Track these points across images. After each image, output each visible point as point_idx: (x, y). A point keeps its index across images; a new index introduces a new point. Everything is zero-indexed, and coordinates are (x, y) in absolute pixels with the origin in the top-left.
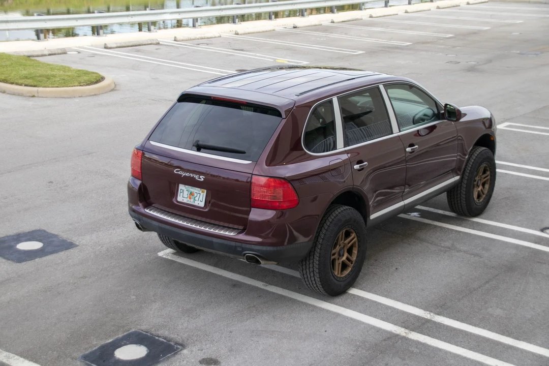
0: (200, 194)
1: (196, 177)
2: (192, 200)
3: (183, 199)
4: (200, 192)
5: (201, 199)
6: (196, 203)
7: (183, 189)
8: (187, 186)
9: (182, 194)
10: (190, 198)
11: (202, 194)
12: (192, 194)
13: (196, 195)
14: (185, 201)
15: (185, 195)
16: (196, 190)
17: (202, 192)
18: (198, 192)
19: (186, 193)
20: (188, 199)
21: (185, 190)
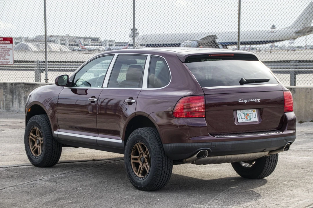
0: (253, 113)
1: (255, 100)
2: (249, 119)
3: (242, 120)
4: (253, 112)
5: (254, 116)
6: (252, 120)
7: (240, 113)
8: (242, 111)
9: (240, 117)
10: (247, 118)
11: (254, 113)
12: (247, 115)
13: (250, 115)
14: (244, 121)
15: (243, 117)
16: (249, 112)
17: (254, 112)
18: (251, 112)
19: (243, 116)
20: (246, 119)
21: (242, 114)
